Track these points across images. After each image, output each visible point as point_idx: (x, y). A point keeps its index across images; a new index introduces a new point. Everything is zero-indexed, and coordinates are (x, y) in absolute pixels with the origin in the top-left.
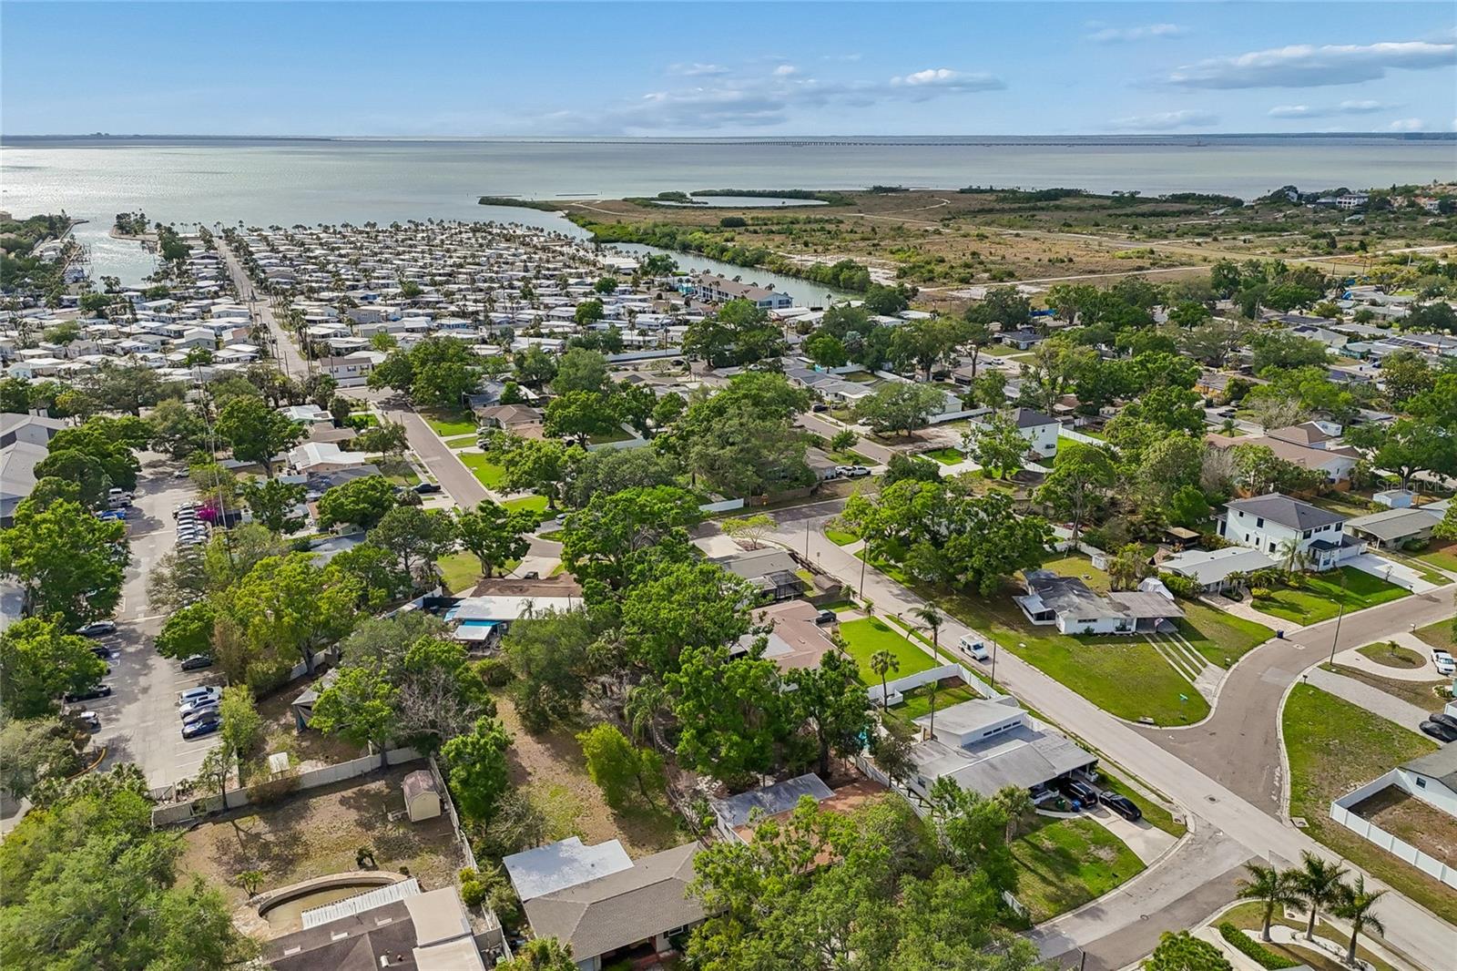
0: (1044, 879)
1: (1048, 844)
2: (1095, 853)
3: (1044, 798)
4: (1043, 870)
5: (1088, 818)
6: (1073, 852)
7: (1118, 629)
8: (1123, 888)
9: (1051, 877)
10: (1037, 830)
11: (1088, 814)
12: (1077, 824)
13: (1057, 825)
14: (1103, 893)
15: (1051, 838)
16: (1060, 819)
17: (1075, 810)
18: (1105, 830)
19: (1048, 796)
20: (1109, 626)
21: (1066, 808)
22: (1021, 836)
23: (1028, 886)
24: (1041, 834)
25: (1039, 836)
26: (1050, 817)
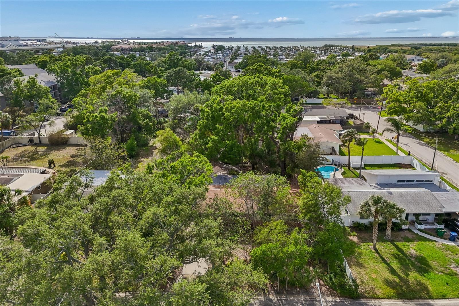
0: (393, 271)
1: (413, 252)
2: (453, 269)
3: (428, 227)
4: (395, 265)
10: (407, 242)
12: (447, 248)
13: (430, 244)
14: (444, 297)
16: (435, 241)
17: (451, 239)
19: (434, 227)
21: (444, 237)
22: (392, 242)
23: (376, 272)
24: (411, 246)
25: (408, 246)
26: (426, 238)
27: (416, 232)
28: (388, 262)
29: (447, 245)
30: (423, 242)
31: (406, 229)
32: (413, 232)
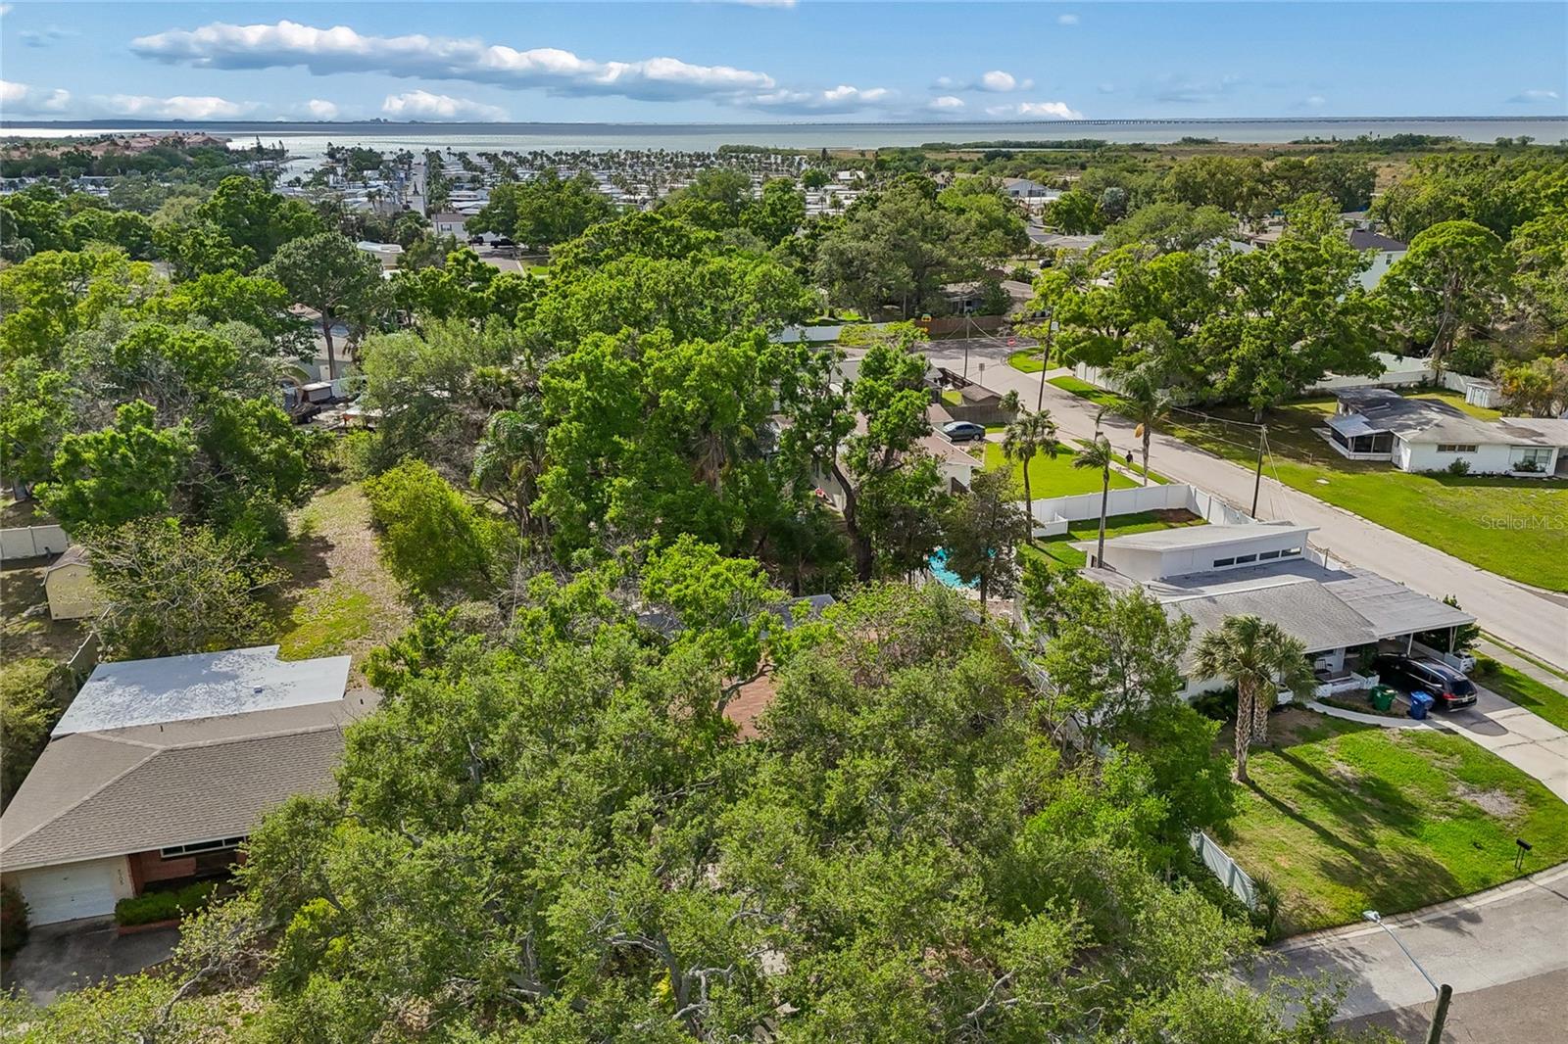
0: (1327, 837)
1: (1346, 770)
2: (1468, 799)
3: (1341, 688)
4: (1324, 818)
5: (1449, 731)
6: (1410, 792)
7: (1518, 468)
8: (1543, 880)
9: (1343, 834)
10: (1313, 741)
11: (1448, 724)
12: (1420, 741)
13: (1372, 737)
14: (1486, 885)
15: (1354, 759)
16: (1378, 726)
17: (1417, 714)
18: (1491, 758)
19: (1353, 686)
20: (1501, 461)
21: (1393, 710)
22: (1276, 748)
23: (1282, 848)
24: (1327, 750)
25: (1321, 753)
26: (1352, 722)
27: (1319, 708)
28: (1298, 811)
29: (1415, 734)
30: (1353, 736)
31: (1288, 705)
32: (1311, 710)
